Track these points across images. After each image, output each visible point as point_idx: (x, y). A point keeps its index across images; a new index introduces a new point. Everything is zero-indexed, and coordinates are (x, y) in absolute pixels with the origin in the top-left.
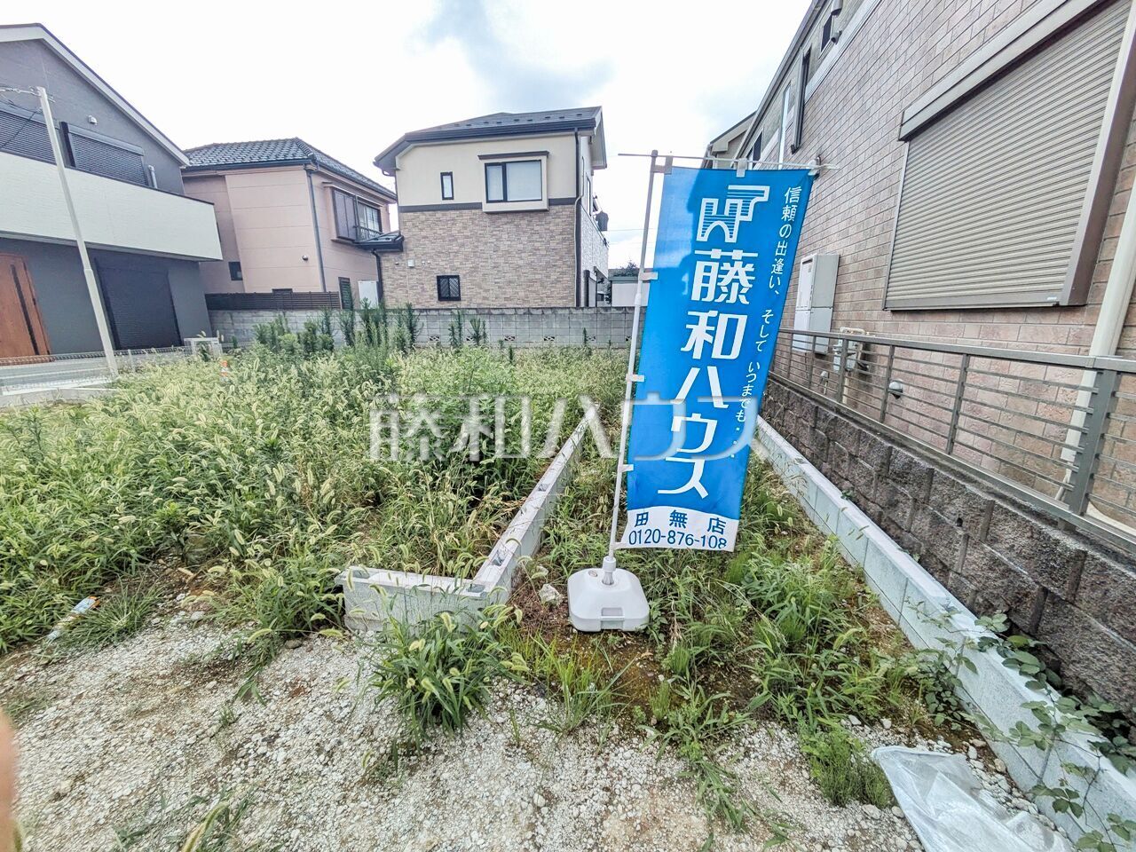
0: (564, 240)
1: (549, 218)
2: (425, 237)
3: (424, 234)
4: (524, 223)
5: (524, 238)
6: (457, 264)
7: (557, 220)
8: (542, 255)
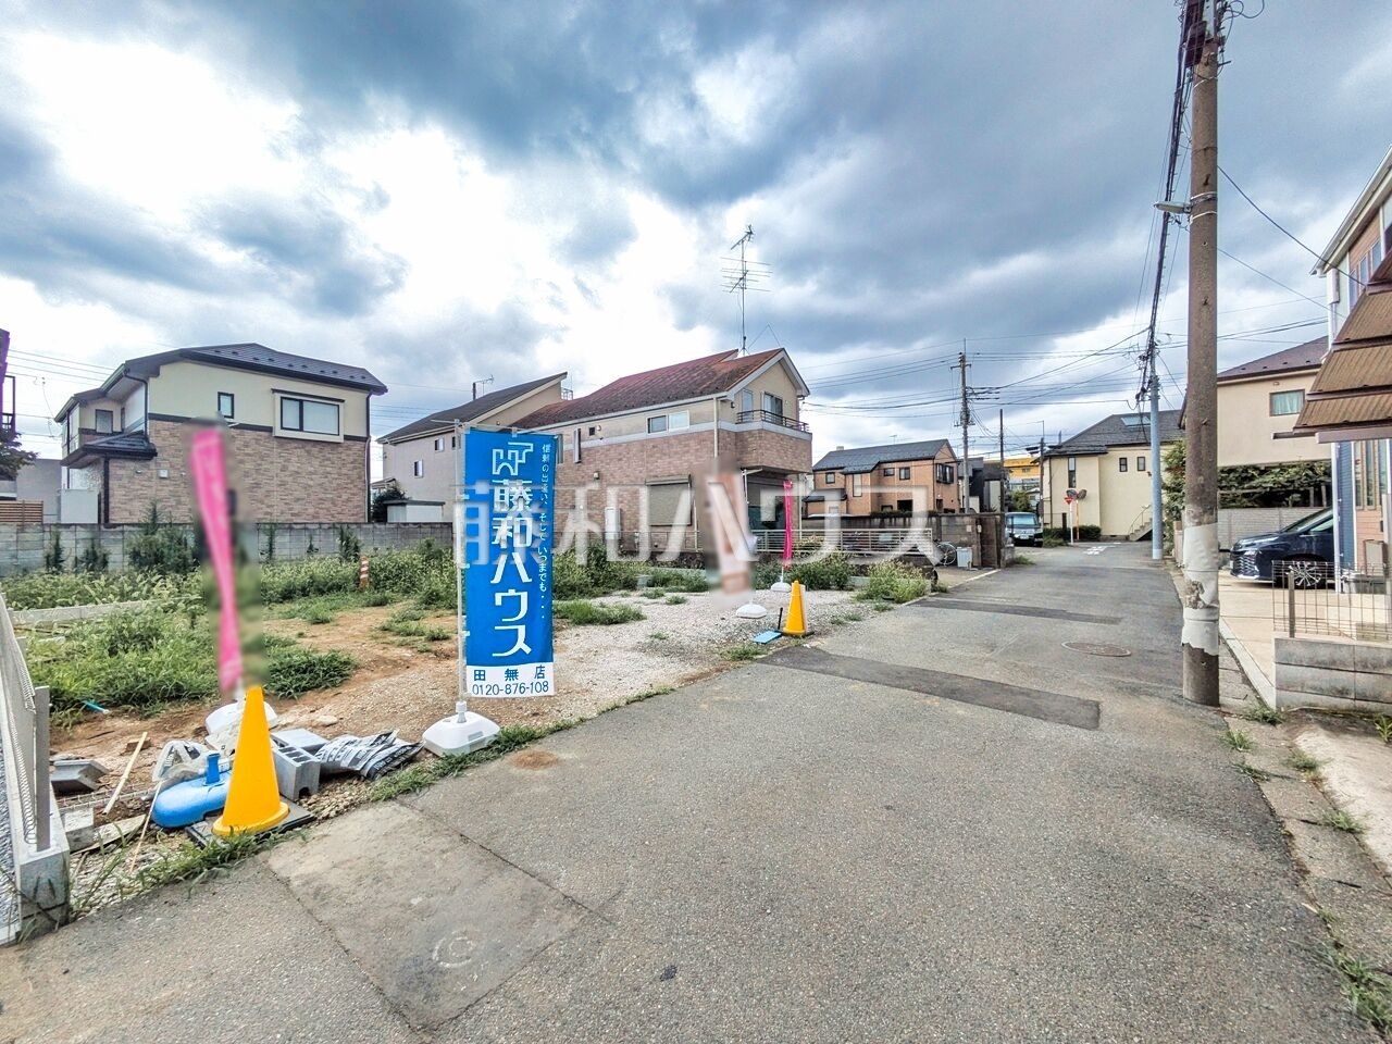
0: (355, 468)
1: (340, 449)
4: (315, 450)
5: (316, 463)
7: (349, 452)
8: (334, 478)
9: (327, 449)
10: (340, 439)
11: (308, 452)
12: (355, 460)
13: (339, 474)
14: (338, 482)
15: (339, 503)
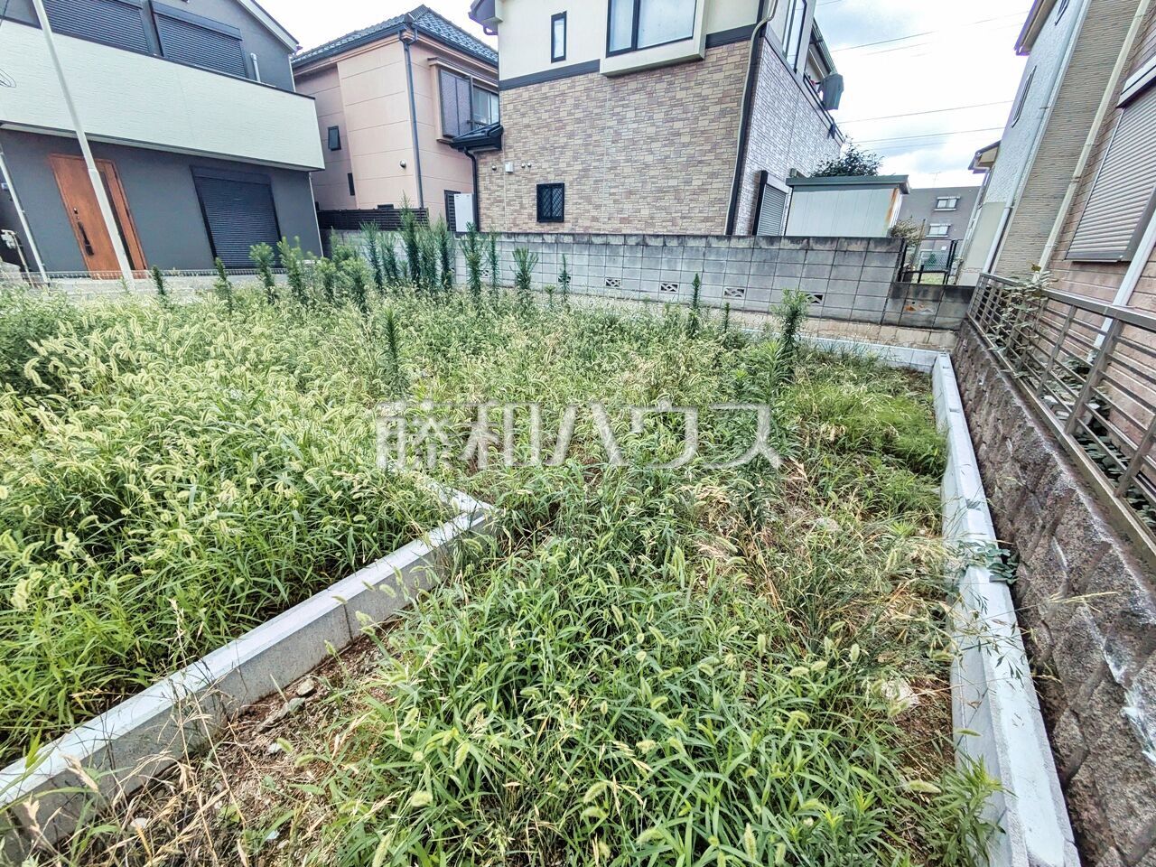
1: (702, 74)
2: (528, 126)
3: (526, 121)
5: (659, 116)
6: (562, 166)
7: (717, 76)
8: (684, 145)
9: (680, 76)
10: (694, 48)
11: (650, 94)
12: (725, 93)
13: (693, 133)
14: (690, 150)
15: (687, 196)
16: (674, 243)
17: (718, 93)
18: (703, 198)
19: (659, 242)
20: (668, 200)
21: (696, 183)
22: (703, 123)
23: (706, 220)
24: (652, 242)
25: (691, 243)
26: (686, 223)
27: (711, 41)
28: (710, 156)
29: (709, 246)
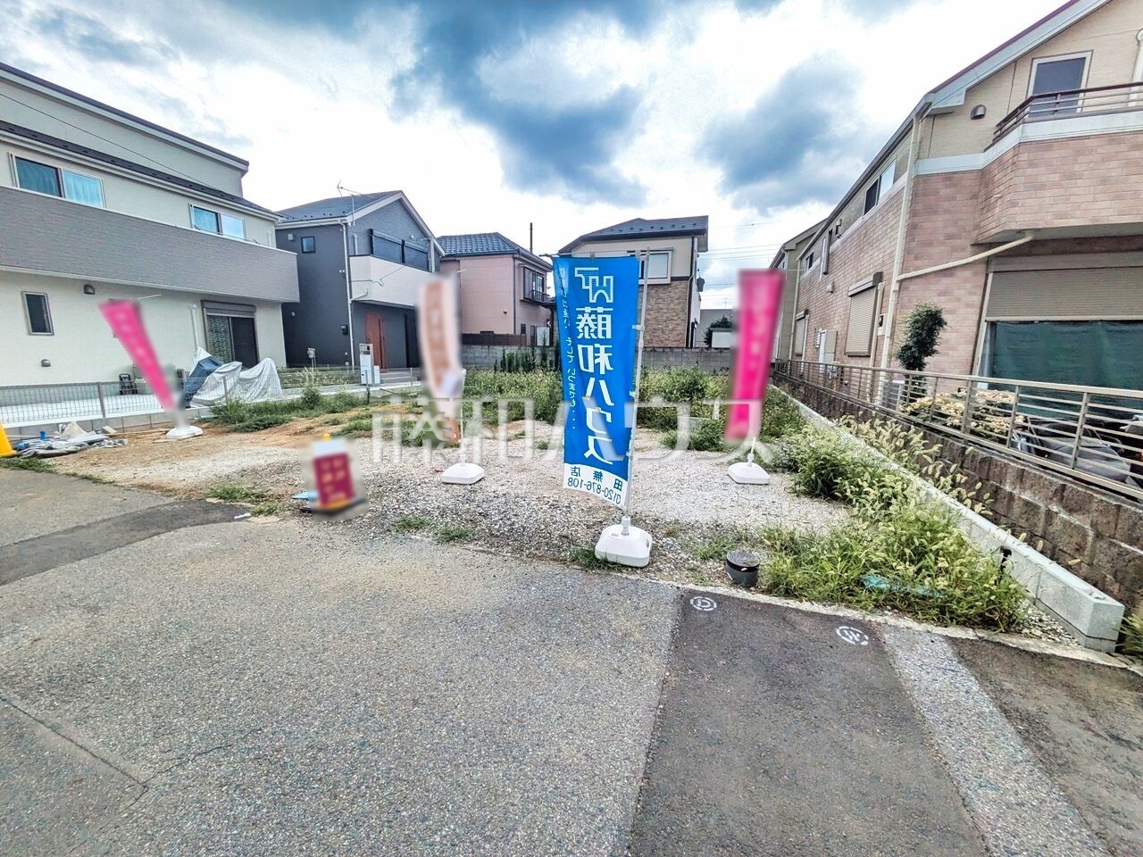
0: (679, 303)
1: (670, 289)
4: (653, 291)
5: (653, 301)
7: (676, 290)
8: (665, 313)
9: (661, 290)
10: (668, 281)
12: (680, 297)
13: (667, 309)
14: (667, 314)
15: (667, 332)
16: (668, 350)
17: (677, 296)
18: (674, 332)
19: (661, 350)
20: (659, 333)
21: (671, 327)
22: (672, 306)
23: (676, 341)
24: (658, 350)
25: (676, 350)
26: (667, 342)
27: (673, 279)
28: (675, 318)
29: (683, 351)
